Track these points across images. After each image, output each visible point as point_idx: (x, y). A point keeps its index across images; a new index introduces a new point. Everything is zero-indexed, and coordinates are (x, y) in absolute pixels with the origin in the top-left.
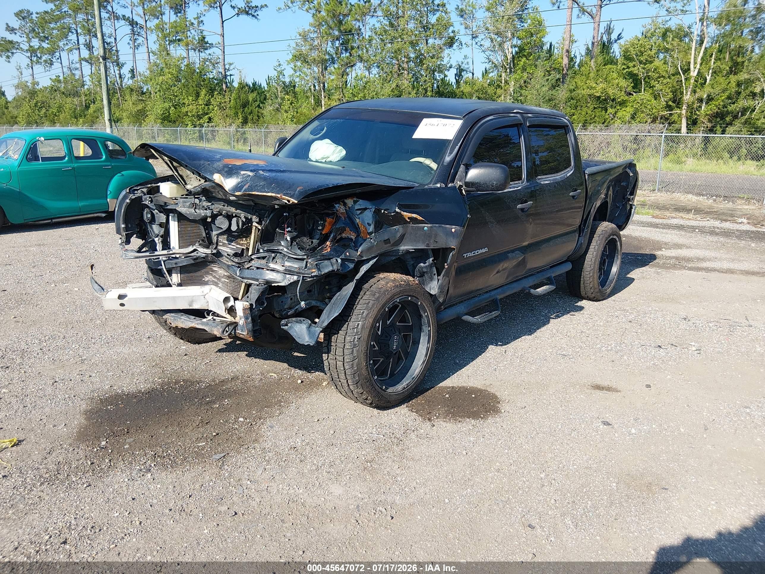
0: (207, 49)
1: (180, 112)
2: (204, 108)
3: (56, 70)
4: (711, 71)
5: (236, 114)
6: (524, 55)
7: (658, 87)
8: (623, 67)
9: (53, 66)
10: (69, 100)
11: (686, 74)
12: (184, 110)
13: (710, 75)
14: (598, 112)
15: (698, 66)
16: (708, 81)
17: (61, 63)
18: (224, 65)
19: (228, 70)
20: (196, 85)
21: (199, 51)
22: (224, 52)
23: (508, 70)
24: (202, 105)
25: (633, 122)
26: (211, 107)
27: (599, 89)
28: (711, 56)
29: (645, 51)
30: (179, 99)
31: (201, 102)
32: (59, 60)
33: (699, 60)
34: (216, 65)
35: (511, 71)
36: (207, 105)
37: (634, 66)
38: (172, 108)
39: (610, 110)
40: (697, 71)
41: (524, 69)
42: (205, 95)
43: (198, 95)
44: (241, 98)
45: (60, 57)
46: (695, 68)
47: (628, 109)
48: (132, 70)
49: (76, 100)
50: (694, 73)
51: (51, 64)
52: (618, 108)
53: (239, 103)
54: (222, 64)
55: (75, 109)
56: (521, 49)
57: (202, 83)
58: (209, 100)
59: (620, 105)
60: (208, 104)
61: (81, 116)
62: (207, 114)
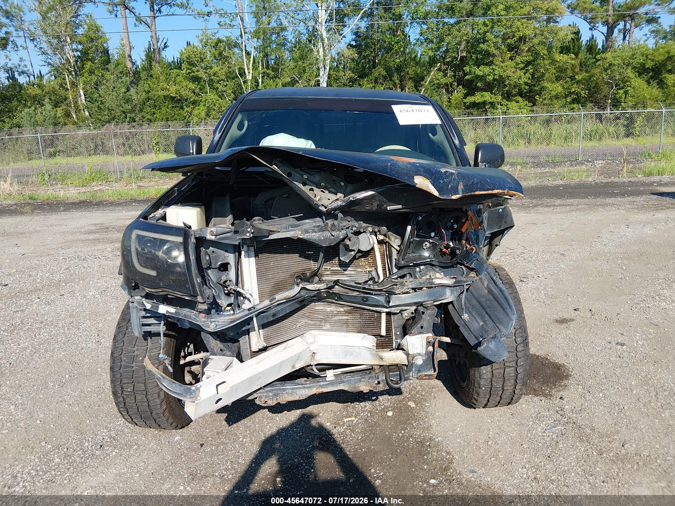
4: (261, 76)
6: (89, 59)
7: (221, 88)
8: (189, 71)
11: (243, 77)
13: (261, 79)
14: (176, 111)
15: (251, 72)
16: (260, 83)
23: (73, 73)
25: (208, 119)
27: (172, 90)
28: (259, 63)
29: (205, 58)
33: (251, 66)
35: (76, 74)
37: (198, 71)
39: (186, 109)
40: (251, 75)
41: (91, 72)
46: (249, 73)
47: (202, 107)
50: (249, 77)
52: (192, 106)
56: (85, 53)
59: (193, 104)
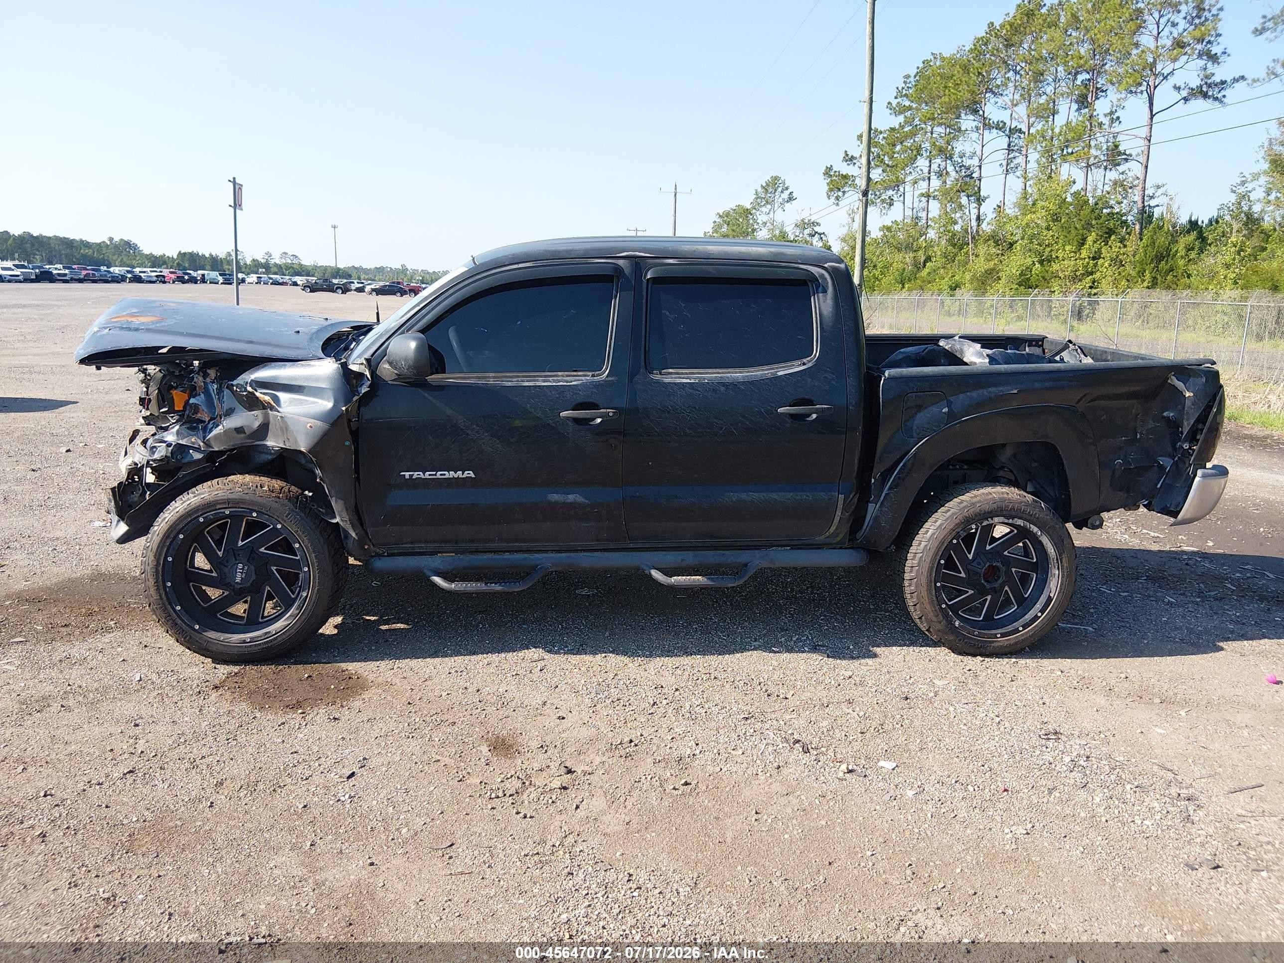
0: (1119, 165)
1: (1047, 272)
2: (1088, 263)
3: (896, 214)
5: (1141, 273)
9: (892, 207)
10: (899, 257)
12: (1055, 267)
17: (904, 203)
18: (1144, 189)
19: (1152, 197)
20: (1083, 226)
21: (1106, 168)
22: (1146, 167)
24: (1085, 259)
26: (1101, 261)
30: (1052, 251)
31: (1084, 253)
32: (902, 198)
34: (1130, 191)
36: (1094, 258)
38: (1038, 265)
42: (1095, 242)
43: (1082, 243)
44: (1157, 244)
45: (904, 194)
48: (999, 207)
49: (909, 257)
51: (891, 205)
53: (1152, 253)
54: (1139, 188)
55: (904, 269)
57: (1094, 222)
58: (1100, 250)
60: (1096, 257)
61: (910, 280)
62: (1092, 273)
